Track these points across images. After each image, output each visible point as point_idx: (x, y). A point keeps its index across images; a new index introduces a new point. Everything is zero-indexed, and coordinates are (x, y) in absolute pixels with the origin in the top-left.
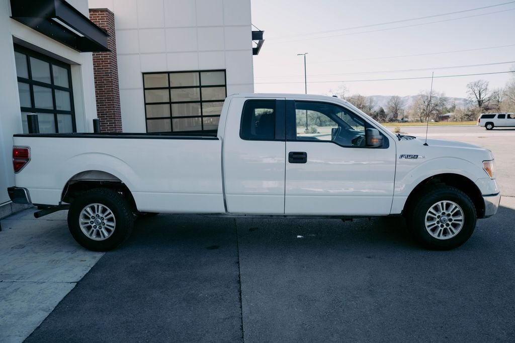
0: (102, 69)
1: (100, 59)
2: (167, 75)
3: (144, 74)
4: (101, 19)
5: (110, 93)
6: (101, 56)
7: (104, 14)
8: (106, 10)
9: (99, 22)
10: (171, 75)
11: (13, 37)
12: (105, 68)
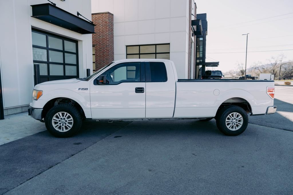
0: (105, 43)
1: (104, 39)
2: (138, 47)
3: (127, 46)
4: (105, 18)
5: (107, 56)
6: (104, 37)
7: (107, 15)
8: (109, 13)
9: (104, 19)
10: (141, 47)
11: (32, 26)
12: (106, 43)
